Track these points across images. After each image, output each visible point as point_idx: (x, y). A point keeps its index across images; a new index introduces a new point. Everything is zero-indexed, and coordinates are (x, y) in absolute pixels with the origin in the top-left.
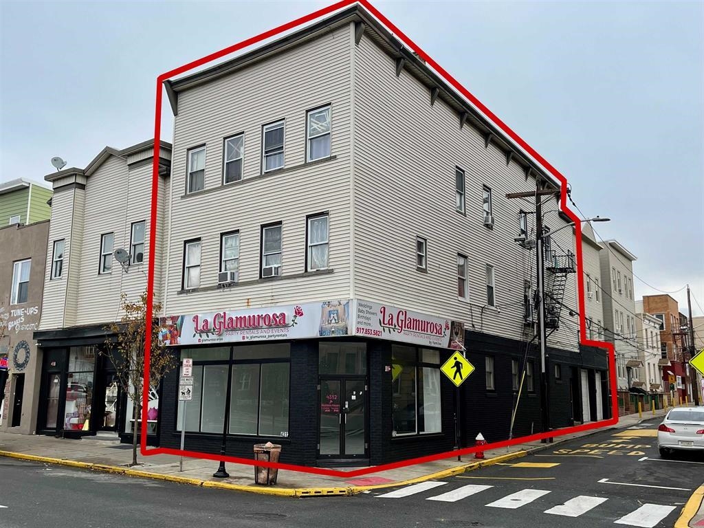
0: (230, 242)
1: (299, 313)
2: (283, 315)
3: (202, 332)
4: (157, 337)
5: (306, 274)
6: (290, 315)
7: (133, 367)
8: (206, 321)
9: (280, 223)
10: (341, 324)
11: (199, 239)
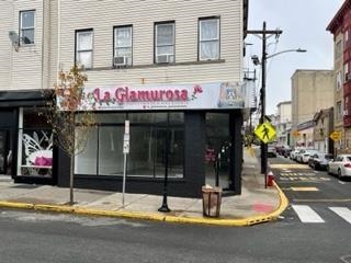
0: (121, 34)
1: (198, 90)
2: (185, 92)
3: (102, 101)
4: (54, 104)
5: (198, 62)
6: (190, 92)
7: (21, 126)
8: (107, 93)
9: (173, 22)
10: (239, 100)
11: (91, 29)
